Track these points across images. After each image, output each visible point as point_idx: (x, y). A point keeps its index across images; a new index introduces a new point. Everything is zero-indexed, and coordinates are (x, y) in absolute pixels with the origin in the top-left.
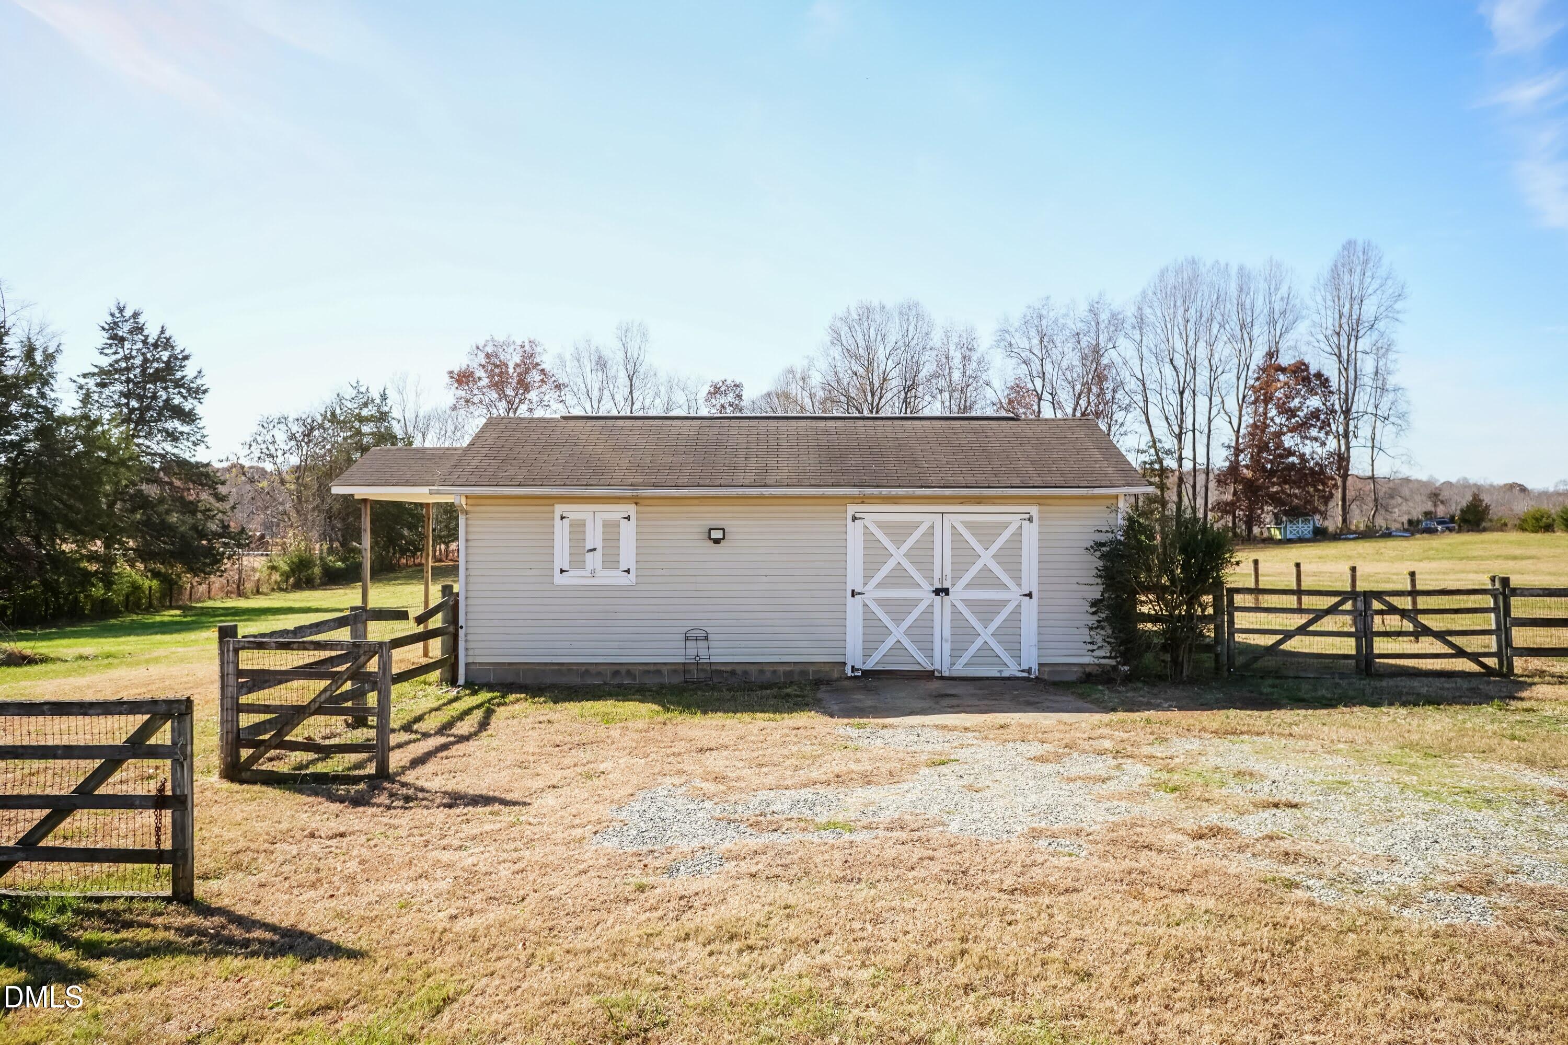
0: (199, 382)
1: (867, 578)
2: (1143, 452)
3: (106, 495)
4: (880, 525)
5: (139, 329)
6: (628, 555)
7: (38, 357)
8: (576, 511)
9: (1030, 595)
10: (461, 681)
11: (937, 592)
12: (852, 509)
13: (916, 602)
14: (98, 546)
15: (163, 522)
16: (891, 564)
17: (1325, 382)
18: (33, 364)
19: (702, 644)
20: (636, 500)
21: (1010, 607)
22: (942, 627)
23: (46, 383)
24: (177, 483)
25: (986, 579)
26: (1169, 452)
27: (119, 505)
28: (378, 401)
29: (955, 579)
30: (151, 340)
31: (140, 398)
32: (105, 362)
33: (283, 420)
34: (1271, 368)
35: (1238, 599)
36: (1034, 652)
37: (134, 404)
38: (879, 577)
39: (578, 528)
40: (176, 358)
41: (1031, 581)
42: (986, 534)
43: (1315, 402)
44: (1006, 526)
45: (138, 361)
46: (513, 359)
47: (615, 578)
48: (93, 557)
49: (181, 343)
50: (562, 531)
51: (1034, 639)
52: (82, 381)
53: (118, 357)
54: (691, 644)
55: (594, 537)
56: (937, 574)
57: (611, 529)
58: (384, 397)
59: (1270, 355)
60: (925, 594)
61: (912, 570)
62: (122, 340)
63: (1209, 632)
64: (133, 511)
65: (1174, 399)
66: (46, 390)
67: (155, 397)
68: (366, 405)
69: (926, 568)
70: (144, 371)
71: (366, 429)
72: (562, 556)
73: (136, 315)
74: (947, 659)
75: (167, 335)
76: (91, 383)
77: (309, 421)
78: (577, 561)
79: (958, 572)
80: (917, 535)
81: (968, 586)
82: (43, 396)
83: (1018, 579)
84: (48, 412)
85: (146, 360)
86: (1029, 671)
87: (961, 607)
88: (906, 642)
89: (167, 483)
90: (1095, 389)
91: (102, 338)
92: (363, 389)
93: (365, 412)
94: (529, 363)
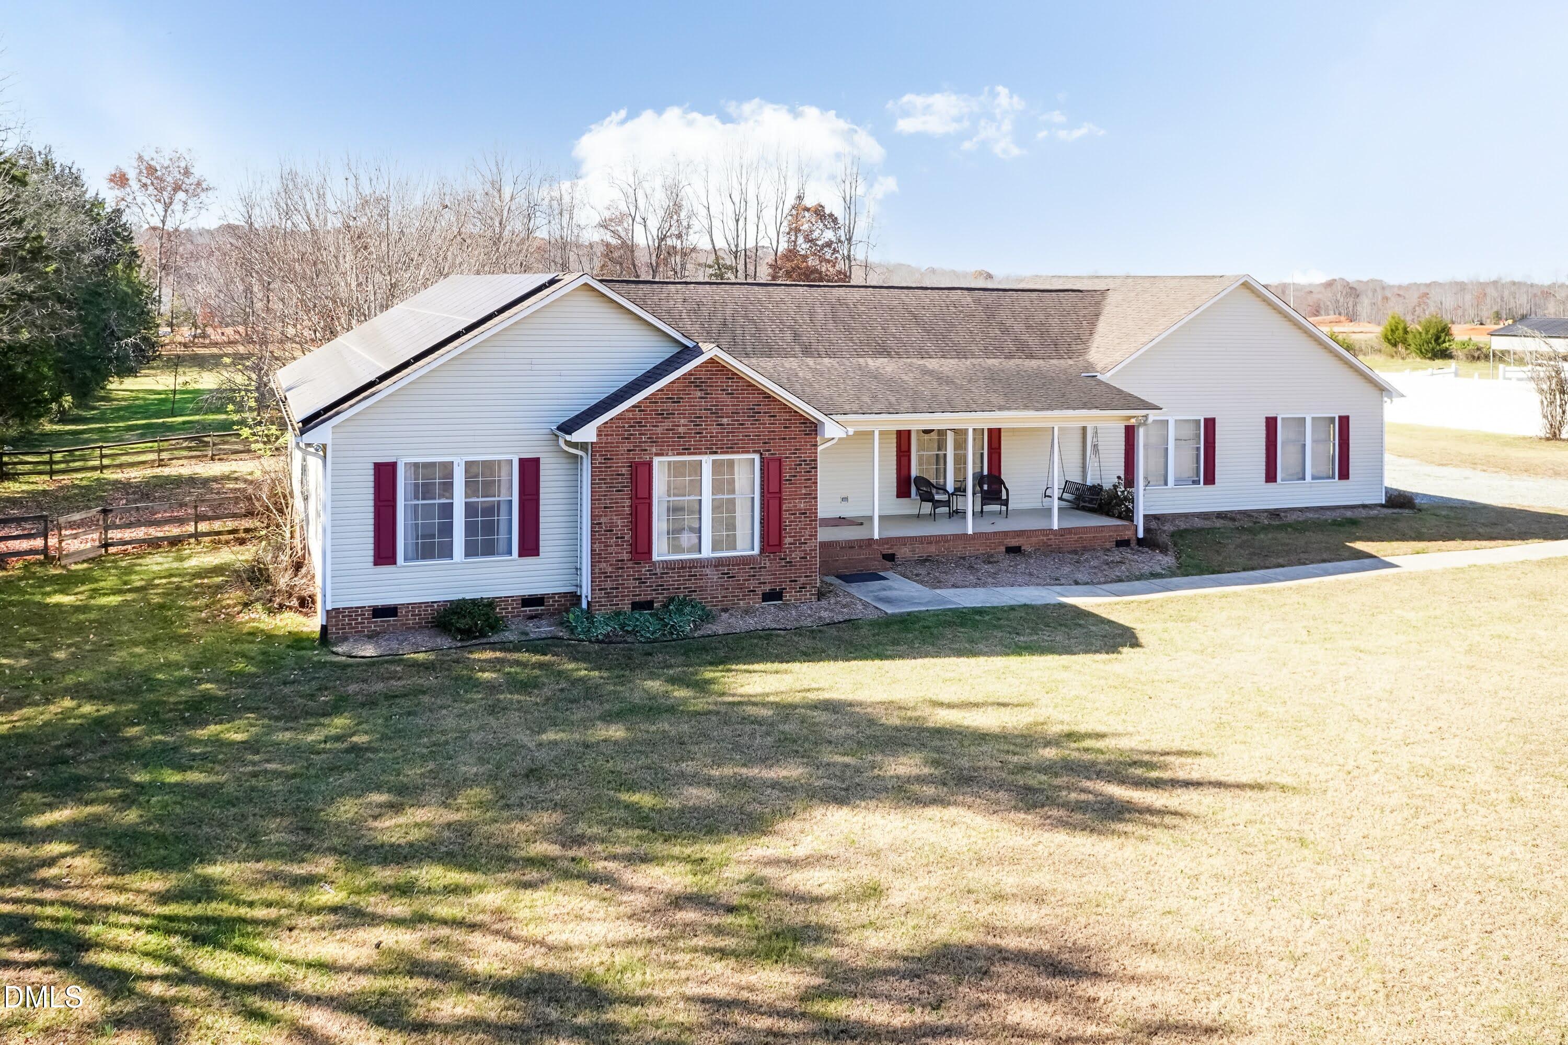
2: (710, 267)
17: (835, 220)
26: (730, 268)
34: (799, 208)
43: (829, 235)
59: (800, 198)
65: (732, 224)
90: (675, 217)
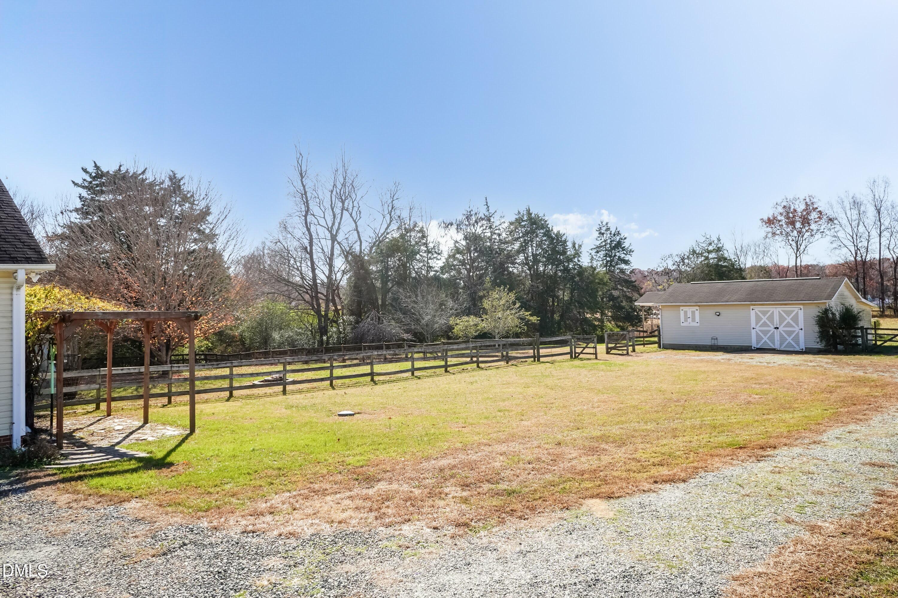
0: (630, 248)
1: (756, 324)
3: (600, 296)
4: (760, 311)
5: (608, 229)
6: (697, 319)
7: (577, 246)
8: (685, 309)
9: (802, 329)
10: (662, 347)
11: (775, 328)
12: (752, 307)
13: (770, 331)
14: (598, 315)
15: (620, 305)
16: (762, 321)
18: (575, 250)
19: (716, 340)
20: (699, 306)
21: (796, 332)
22: (777, 338)
23: (579, 256)
24: (625, 289)
25: (789, 325)
27: (605, 300)
28: (716, 242)
29: (780, 325)
30: (613, 233)
31: (610, 257)
32: (598, 243)
33: (671, 256)
35: (869, 331)
36: (804, 344)
37: (608, 259)
38: (760, 324)
39: (686, 313)
40: (622, 239)
41: (801, 324)
42: (788, 313)
44: (794, 311)
45: (609, 241)
46: (800, 207)
47: (695, 324)
48: (596, 319)
49: (623, 234)
50: (682, 313)
51: (803, 341)
52: (591, 251)
53: (602, 241)
54: (713, 340)
55: (689, 315)
56: (775, 324)
57: (693, 313)
58: (719, 240)
60: (772, 328)
61: (768, 322)
62: (603, 234)
63: (860, 341)
64: (609, 301)
66: (580, 259)
67: (615, 256)
68: (710, 244)
69: (772, 321)
70: (610, 246)
71: (711, 256)
72: (682, 319)
73: (607, 224)
74: (779, 346)
75: (618, 230)
76: (593, 252)
77: (683, 255)
78: (686, 320)
79: (781, 322)
80: (769, 314)
81: (784, 327)
82: (579, 261)
83: (798, 325)
84: (581, 267)
85: (611, 241)
86: (802, 349)
87: (782, 332)
88: (768, 341)
89: (620, 289)
91: (597, 234)
92: (708, 237)
93: (710, 248)
94: (810, 208)
